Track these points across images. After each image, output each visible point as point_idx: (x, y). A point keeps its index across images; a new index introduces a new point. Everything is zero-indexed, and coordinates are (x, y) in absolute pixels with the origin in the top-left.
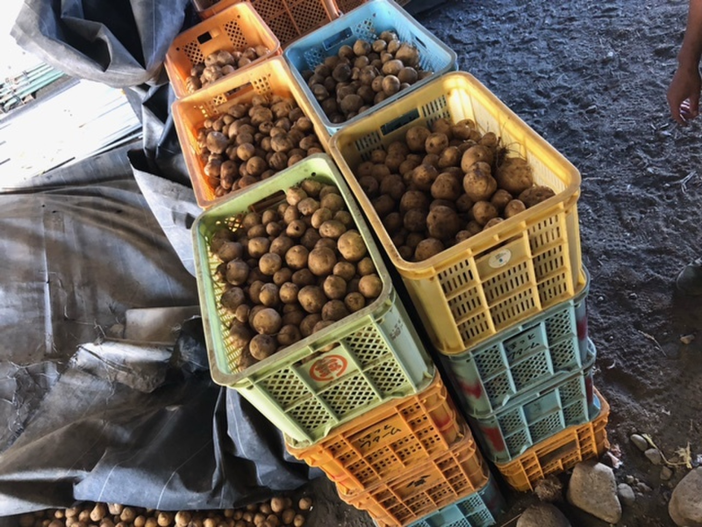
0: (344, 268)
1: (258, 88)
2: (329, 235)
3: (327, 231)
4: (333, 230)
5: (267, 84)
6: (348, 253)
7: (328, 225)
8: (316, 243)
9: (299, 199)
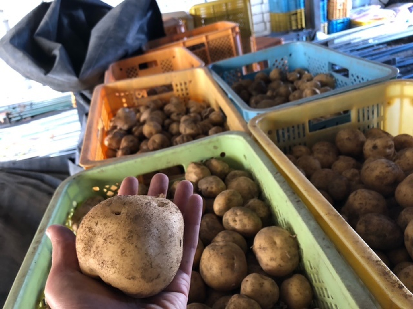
0: (261, 285)
1: (178, 91)
2: (238, 226)
3: (235, 221)
4: (246, 221)
5: (186, 89)
6: (272, 259)
7: (239, 213)
8: (216, 235)
9: (201, 176)
